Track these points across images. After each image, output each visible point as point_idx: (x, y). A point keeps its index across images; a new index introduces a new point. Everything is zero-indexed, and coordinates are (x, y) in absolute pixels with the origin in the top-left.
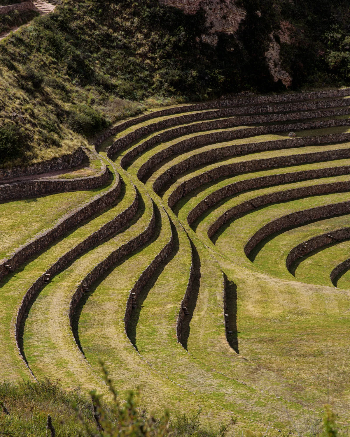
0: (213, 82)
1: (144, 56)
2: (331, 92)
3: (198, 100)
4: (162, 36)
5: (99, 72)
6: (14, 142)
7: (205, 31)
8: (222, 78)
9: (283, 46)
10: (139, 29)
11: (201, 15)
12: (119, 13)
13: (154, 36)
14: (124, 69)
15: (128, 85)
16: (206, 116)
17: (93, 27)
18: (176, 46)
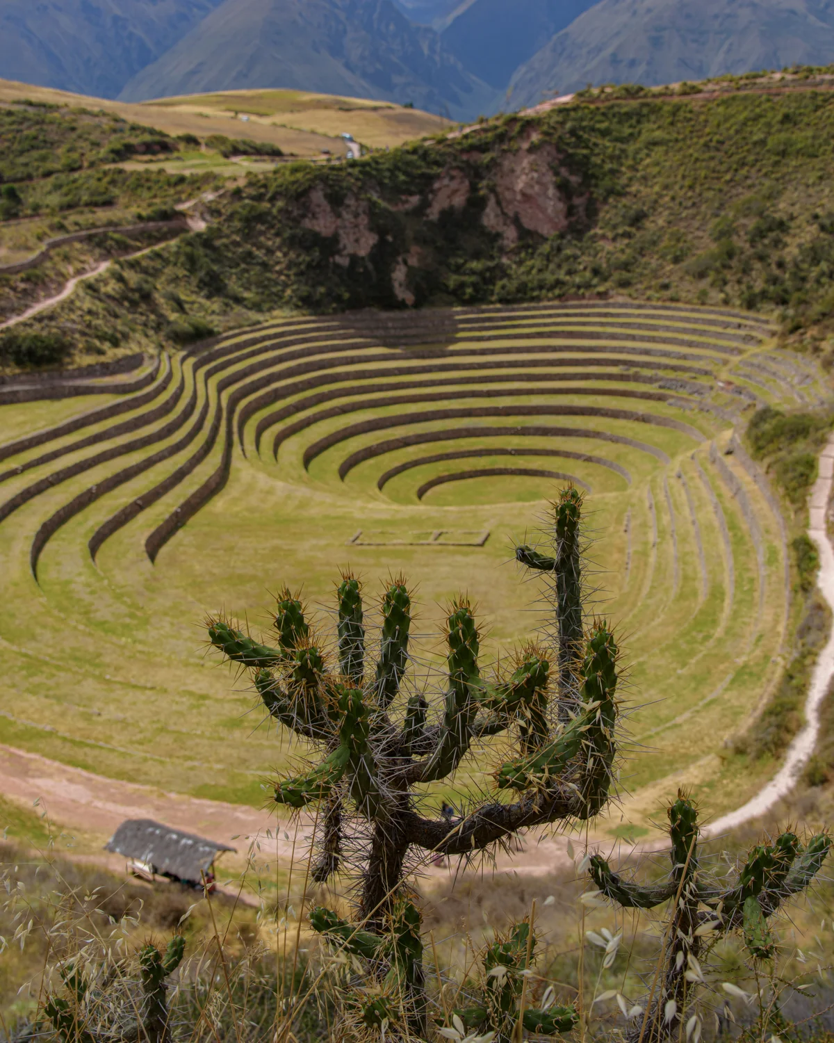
0: (338, 299)
1: (280, 273)
2: (446, 310)
3: (323, 314)
4: (298, 256)
5: (233, 285)
7: (339, 252)
8: (346, 296)
9: (410, 269)
10: (279, 248)
11: (335, 239)
12: (262, 233)
13: (292, 255)
14: (259, 284)
15: (258, 298)
16: (328, 329)
17: (237, 244)
18: (309, 266)
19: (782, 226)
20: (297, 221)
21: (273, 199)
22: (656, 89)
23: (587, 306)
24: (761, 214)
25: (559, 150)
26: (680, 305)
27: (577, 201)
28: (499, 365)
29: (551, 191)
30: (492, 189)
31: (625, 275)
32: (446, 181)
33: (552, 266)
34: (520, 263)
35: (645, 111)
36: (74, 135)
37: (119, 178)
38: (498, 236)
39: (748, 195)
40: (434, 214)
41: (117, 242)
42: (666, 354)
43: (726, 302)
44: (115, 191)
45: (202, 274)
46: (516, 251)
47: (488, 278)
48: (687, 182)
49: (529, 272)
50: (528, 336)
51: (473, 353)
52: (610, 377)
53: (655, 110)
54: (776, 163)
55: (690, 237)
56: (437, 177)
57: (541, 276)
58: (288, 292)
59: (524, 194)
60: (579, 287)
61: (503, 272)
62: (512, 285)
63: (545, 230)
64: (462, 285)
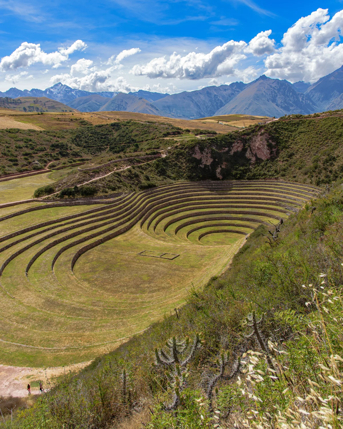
0: (199, 177)
1: (183, 169)
2: (231, 181)
3: (194, 181)
4: (190, 165)
5: (169, 173)
6: (93, 191)
7: (201, 164)
8: (201, 176)
9: (222, 169)
10: (185, 162)
11: (201, 160)
12: (181, 158)
13: (188, 164)
14: (177, 172)
15: (175, 176)
16: (194, 185)
17: (174, 161)
18: (192, 167)
19: (334, 159)
20: (191, 155)
21: (186, 149)
22: (306, 115)
23: (272, 182)
24: (328, 155)
25: (269, 135)
26: (298, 183)
27: (274, 150)
28: (242, 198)
29: (266, 147)
30: (249, 146)
31: (284, 172)
32: (236, 144)
33: (264, 169)
34: (255, 168)
35: (300, 123)
36: (156, 130)
37: (162, 141)
38: (250, 159)
39: (326, 148)
40: (232, 153)
42: (290, 198)
43: (311, 183)
44: (161, 145)
45: (159, 169)
46: (254, 164)
47: (245, 172)
48: (308, 144)
49: (257, 171)
50: (253, 190)
51: (236, 194)
52: (273, 204)
53: (304, 122)
54: (337, 139)
55: (305, 162)
56: (234, 142)
57: (260, 172)
58: (185, 175)
59: (258, 148)
60: (270, 176)
61: (249, 170)
62: (251, 174)
63: (264, 158)
64: (237, 174)
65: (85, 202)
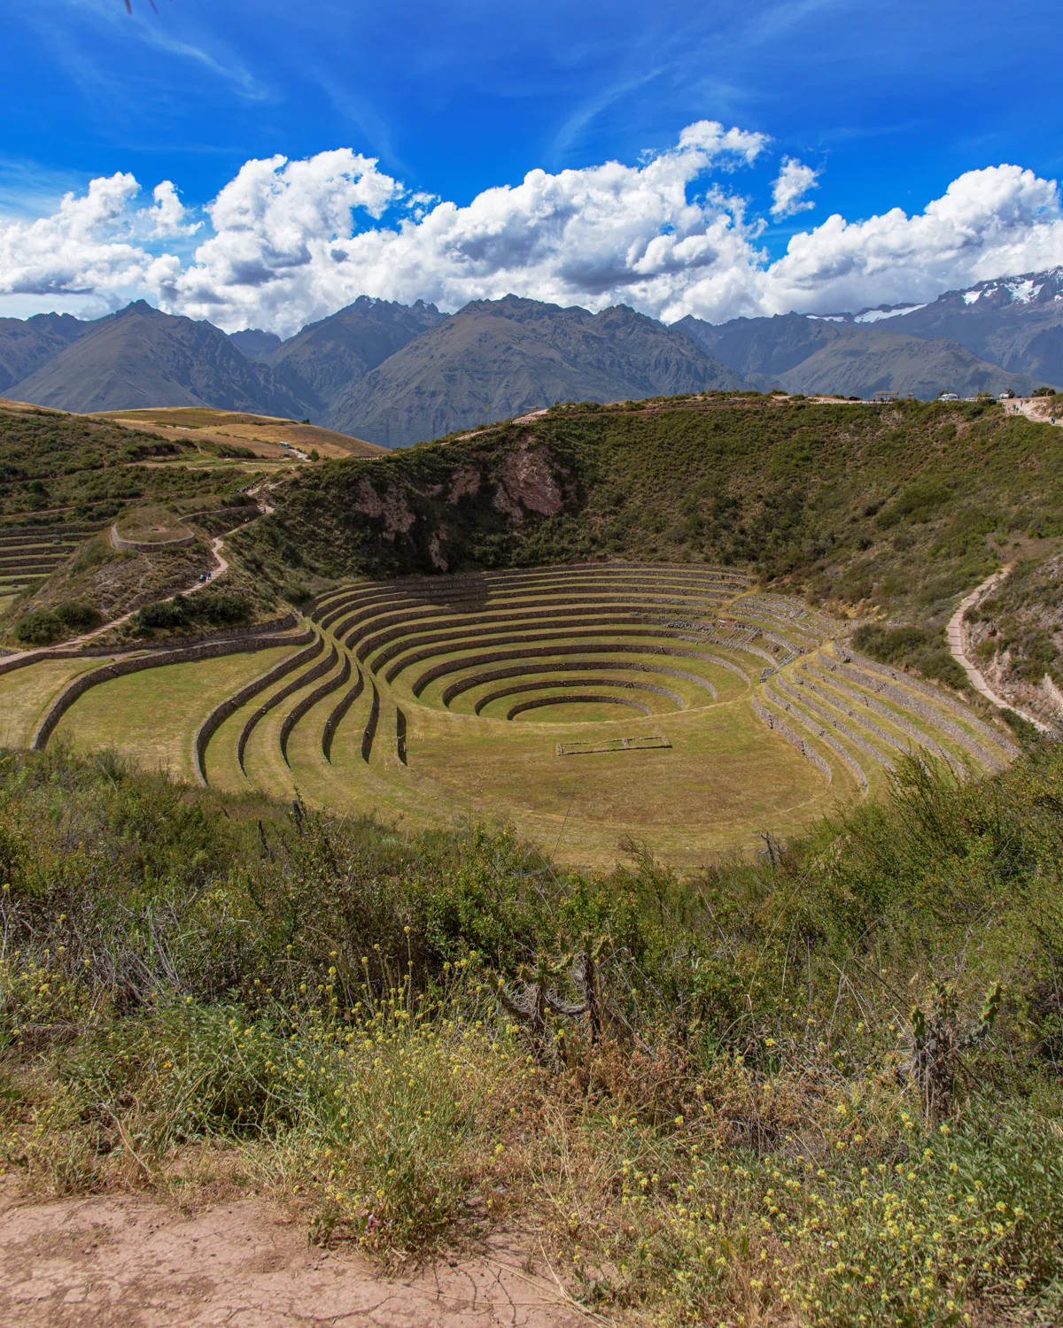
0: (391, 567)
1: (340, 547)
2: (476, 575)
3: (379, 580)
4: (353, 533)
5: (305, 556)
6: (240, 609)
7: (386, 530)
8: (397, 564)
9: (442, 541)
10: (336, 527)
11: (382, 518)
12: (321, 515)
13: (348, 532)
14: (325, 556)
15: (328, 568)
16: (386, 591)
17: (302, 524)
18: (364, 540)
19: (735, 503)
20: (348, 506)
21: (326, 488)
22: (609, 405)
23: (590, 567)
24: (716, 495)
25: (551, 450)
26: (669, 563)
27: (568, 488)
28: (529, 616)
29: (549, 481)
30: (500, 479)
31: (619, 543)
32: (462, 473)
33: (555, 538)
34: (528, 536)
35: (605, 422)
37: (142, 474)
38: (507, 515)
39: (703, 481)
40: (454, 498)
41: (215, 523)
42: (667, 602)
43: (707, 560)
44: (141, 485)
45: (284, 548)
46: (525, 526)
47: (506, 547)
48: (652, 473)
49: (537, 542)
50: (546, 592)
51: (505, 607)
52: (624, 621)
53: (613, 421)
54: (718, 459)
55: (664, 513)
56: (455, 470)
57: (548, 545)
58: (349, 562)
59: (526, 483)
60: (582, 553)
61: (517, 543)
62: (526, 553)
63: (546, 510)
64: (485, 554)
65: (232, 645)
